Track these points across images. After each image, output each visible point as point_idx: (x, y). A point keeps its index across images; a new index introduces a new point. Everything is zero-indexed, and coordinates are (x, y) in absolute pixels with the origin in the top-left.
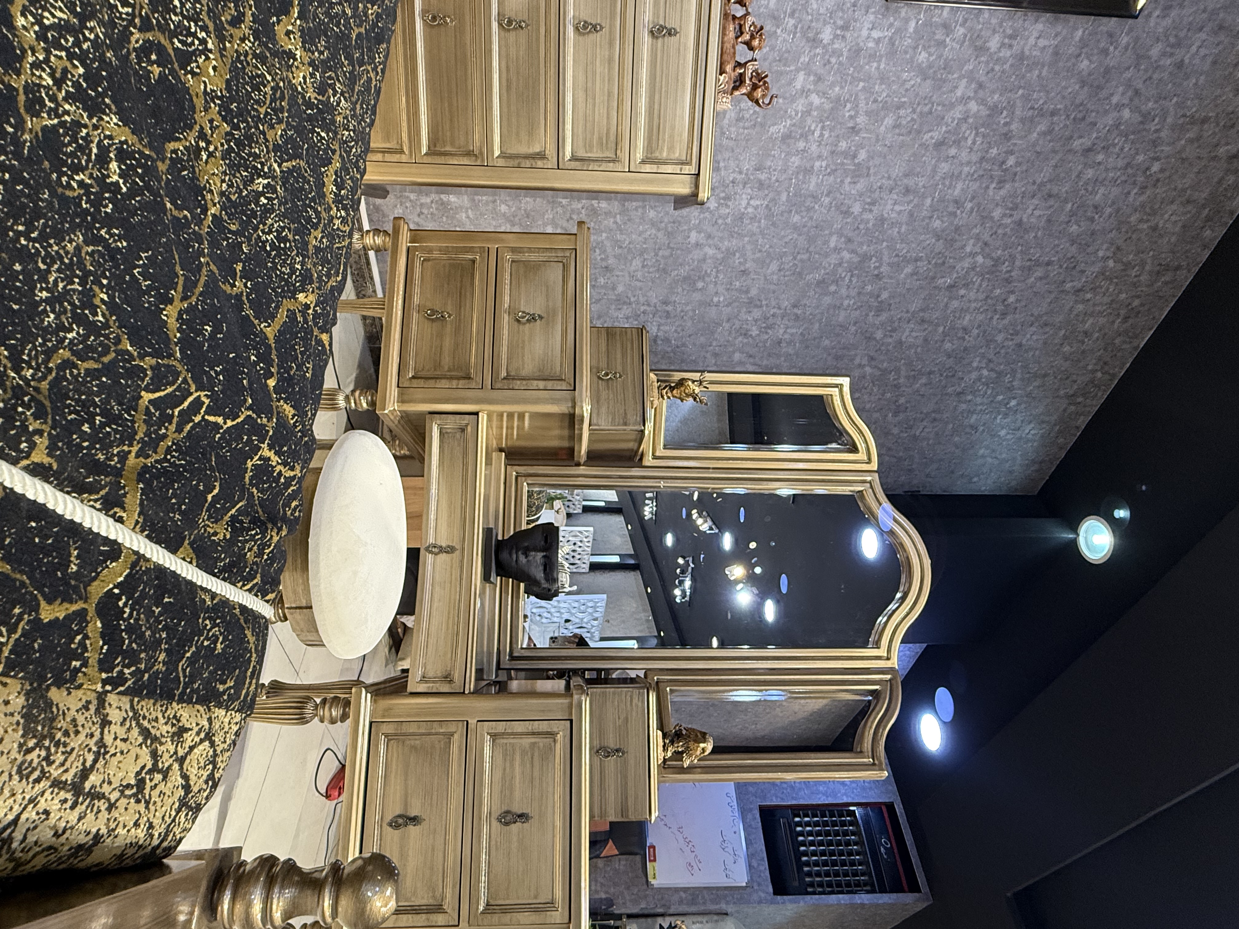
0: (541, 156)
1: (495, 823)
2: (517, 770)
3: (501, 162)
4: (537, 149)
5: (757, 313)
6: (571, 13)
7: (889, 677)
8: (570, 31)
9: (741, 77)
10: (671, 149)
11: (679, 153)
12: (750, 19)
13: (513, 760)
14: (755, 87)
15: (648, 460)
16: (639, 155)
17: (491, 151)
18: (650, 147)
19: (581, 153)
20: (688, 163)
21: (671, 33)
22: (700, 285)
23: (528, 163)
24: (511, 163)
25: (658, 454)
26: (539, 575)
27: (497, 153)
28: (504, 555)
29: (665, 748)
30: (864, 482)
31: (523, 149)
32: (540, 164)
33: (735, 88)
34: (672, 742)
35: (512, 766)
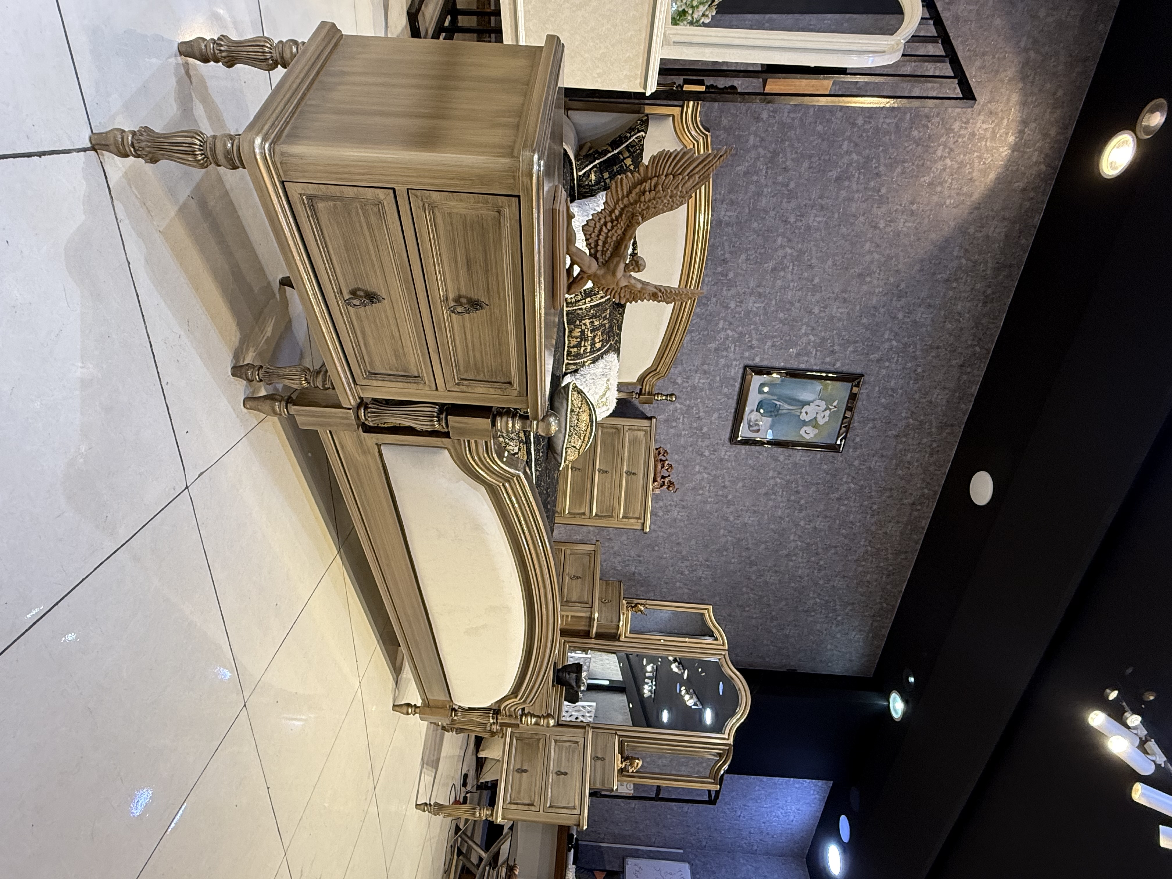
0: (584, 514)
1: (555, 775)
2: (564, 754)
3: (568, 516)
4: (582, 511)
5: (687, 563)
6: (597, 467)
7: (727, 748)
8: (597, 473)
9: (664, 482)
10: (634, 513)
11: (637, 515)
12: (667, 462)
13: (562, 751)
14: (669, 487)
15: (623, 638)
16: (621, 516)
17: (565, 511)
18: (625, 512)
19: (599, 514)
20: (639, 518)
21: (634, 474)
22: (656, 548)
23: (578, 516)
24: (572, 516)
25: (627, 635)
26: (574, 684)
27: (567, 512)
28: (560, 674)
29: (622, 763)
30: (721, 654)
31: (577, 511)
32: (583, 517)
33: (661, 486)
34: (625, 761)
35: (562, 754)
